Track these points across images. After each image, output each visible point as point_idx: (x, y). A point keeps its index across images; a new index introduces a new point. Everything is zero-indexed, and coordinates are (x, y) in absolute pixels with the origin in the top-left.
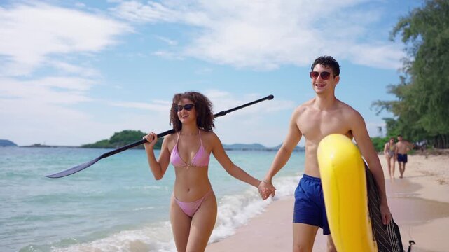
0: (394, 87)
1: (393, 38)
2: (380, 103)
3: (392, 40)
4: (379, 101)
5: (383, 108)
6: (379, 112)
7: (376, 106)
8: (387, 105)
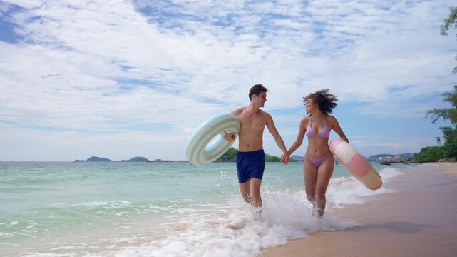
0: (450, 94)
1: (446, 31)
2: (436, 111)
3: (444, 34)
4: (435, 110)
5: (439, 116)
6: (436, 120)
7: (432, 114)
8: (444, 113)
